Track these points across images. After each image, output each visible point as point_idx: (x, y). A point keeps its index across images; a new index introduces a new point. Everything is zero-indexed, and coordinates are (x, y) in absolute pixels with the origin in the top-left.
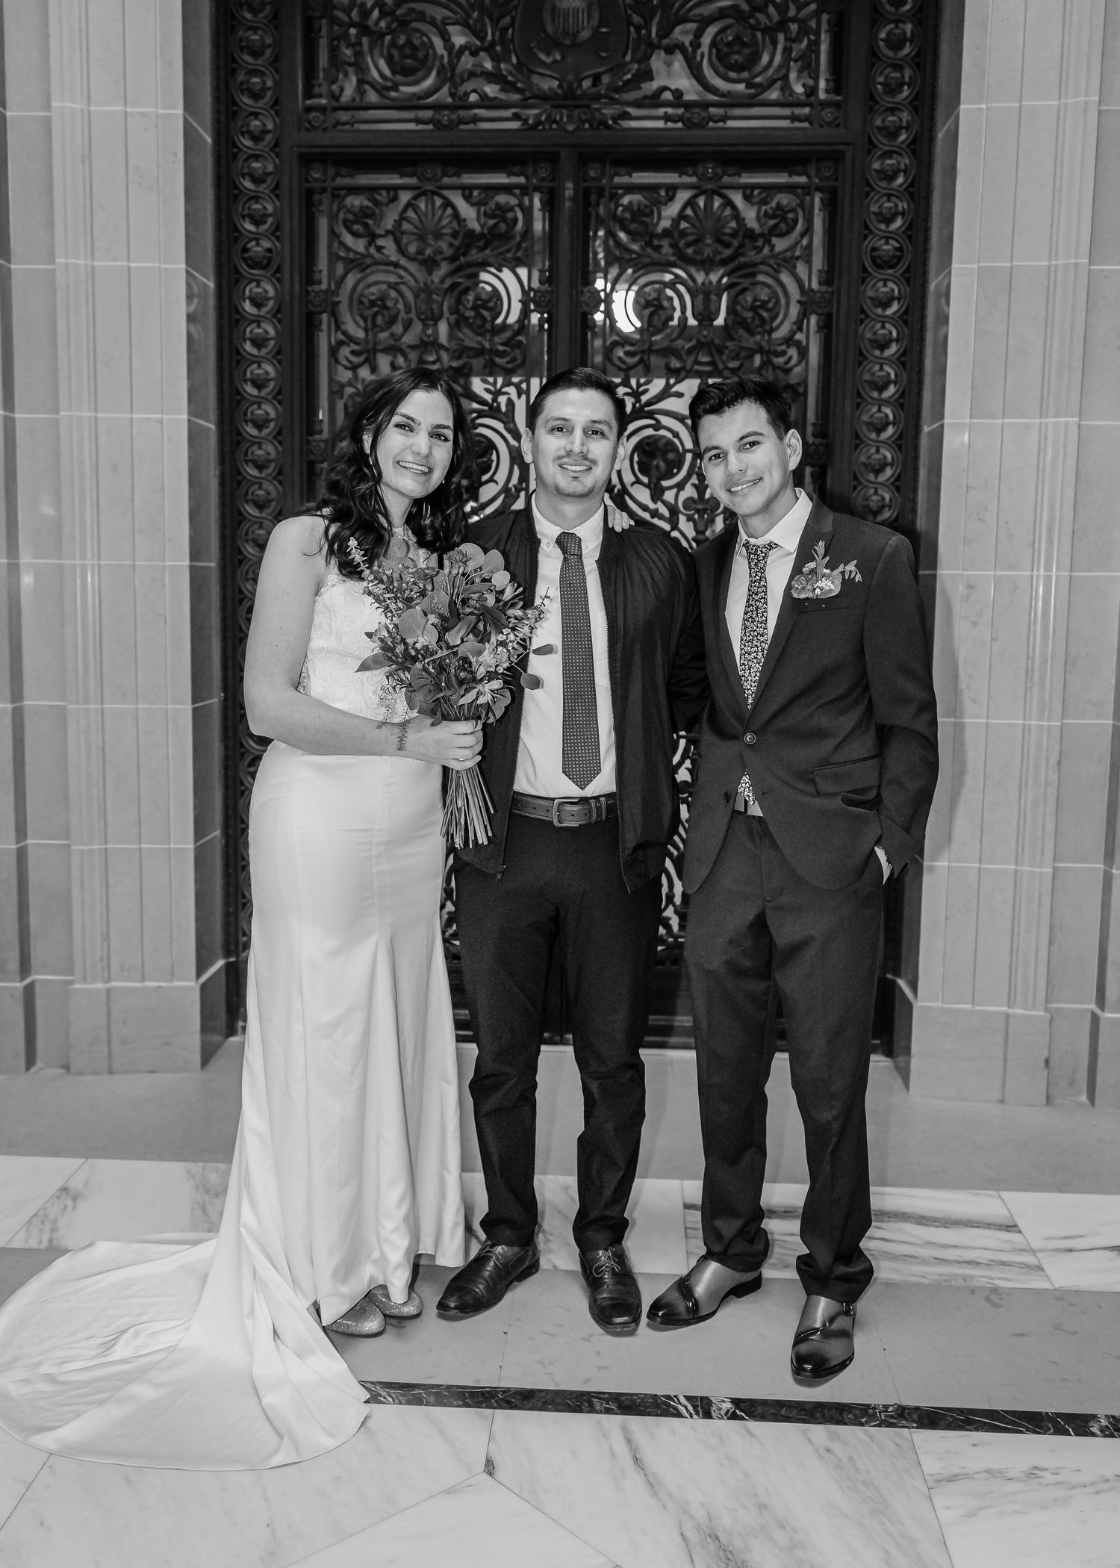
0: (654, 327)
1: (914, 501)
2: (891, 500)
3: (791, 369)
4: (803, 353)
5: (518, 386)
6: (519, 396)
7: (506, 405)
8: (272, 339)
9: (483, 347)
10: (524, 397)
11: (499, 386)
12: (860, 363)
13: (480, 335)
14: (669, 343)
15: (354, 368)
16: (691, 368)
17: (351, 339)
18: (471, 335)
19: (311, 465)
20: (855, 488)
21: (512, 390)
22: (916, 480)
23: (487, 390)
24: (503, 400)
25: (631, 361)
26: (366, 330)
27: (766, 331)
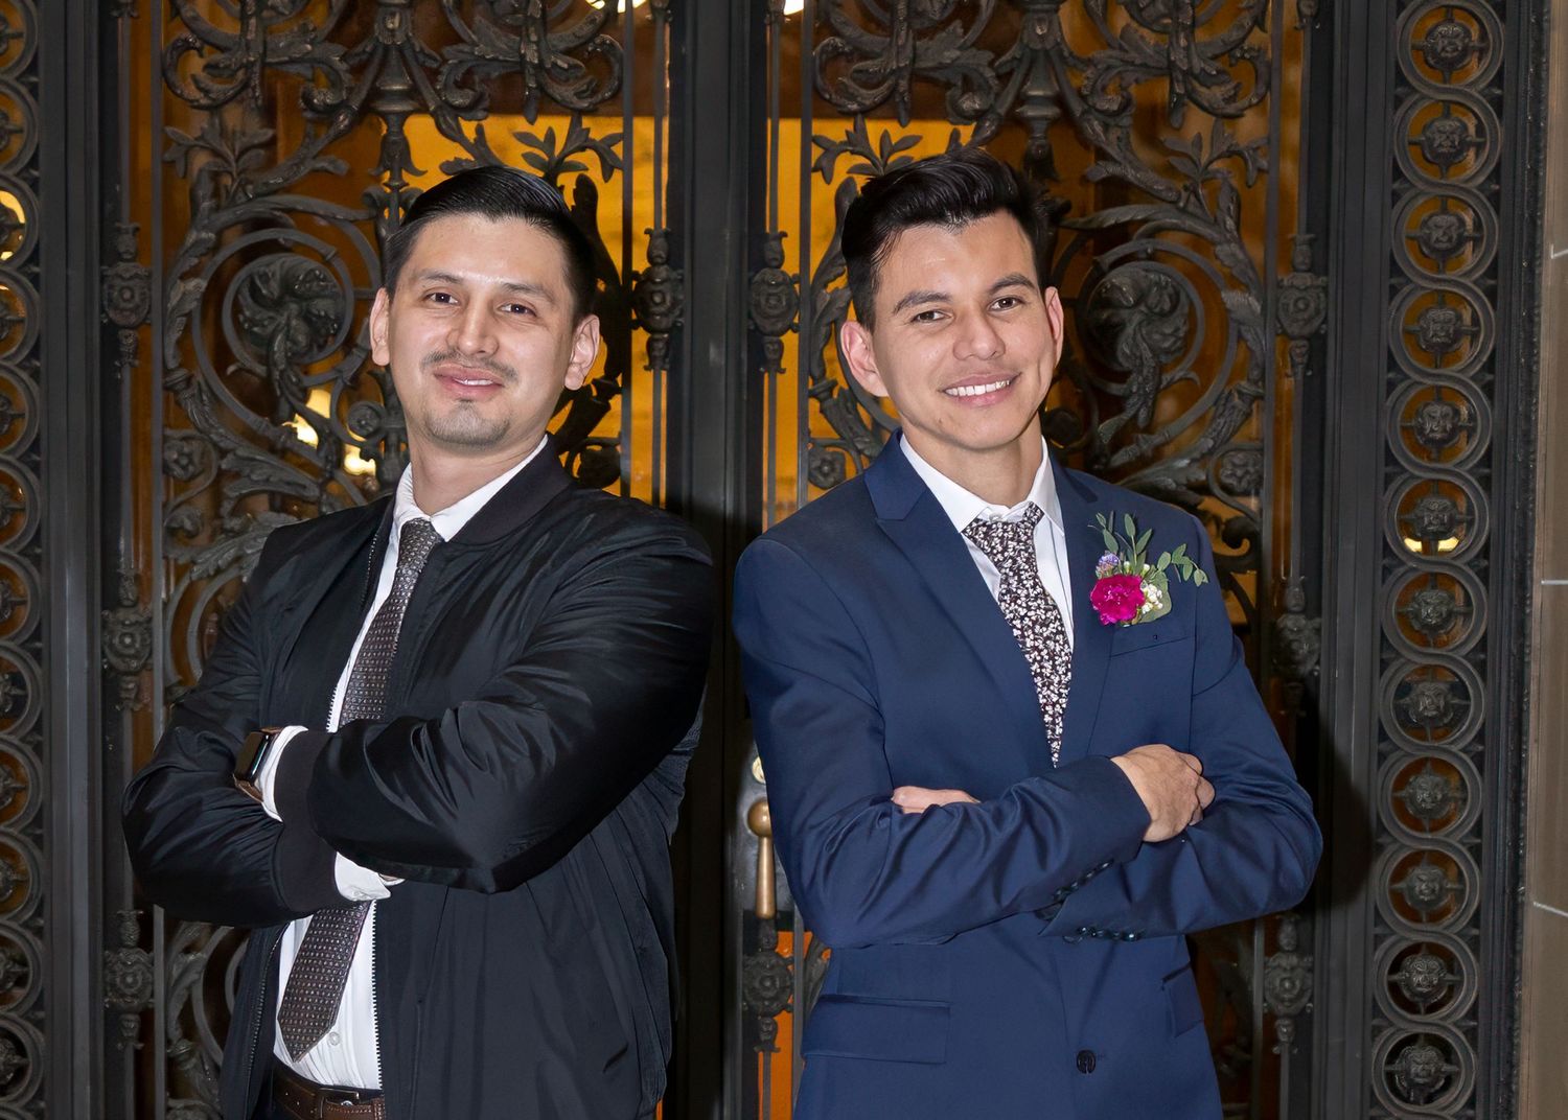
0: (921, 14)
1: (1529, 418)
2: (1472, 418)
3: (1238, 116)
4: (1267, 77)
5: (603, 150)
6: (607, 176)
7: (575, 192)
8: (18, 36)
9: (523, 56)
10: (618, 175)
11: (558, 150)
12: (1398, 101)
13: (516, 30)
14: (955, 54)
15: (215, 108)
16: (1011, 113)
17: (208, 42)
18: (493, 31)
19: (110, 332)
20: (1391, 386)
21: (589, 160)
22: (1530, 372)
23: (529, 158)
24: (568, 181)
25: (870, 96)
26: (243, 18)
27: (1185, 28)
